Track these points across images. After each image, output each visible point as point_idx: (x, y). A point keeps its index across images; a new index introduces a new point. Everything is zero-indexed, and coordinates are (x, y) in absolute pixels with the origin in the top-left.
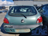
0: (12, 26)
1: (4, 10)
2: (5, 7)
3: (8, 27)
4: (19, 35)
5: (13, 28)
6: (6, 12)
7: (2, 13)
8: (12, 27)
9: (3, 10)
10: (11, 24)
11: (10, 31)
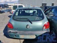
0: (16, 31)
1: (7, 9)
2: (8, 6)
3: (12, 32)
4: (24, 40)
5: (18, 34)
6: (9, 11)
7: (4, 12)
8: (16, 33)
9: (5, 9)
10: (15, 29)
11: (15, 36)
